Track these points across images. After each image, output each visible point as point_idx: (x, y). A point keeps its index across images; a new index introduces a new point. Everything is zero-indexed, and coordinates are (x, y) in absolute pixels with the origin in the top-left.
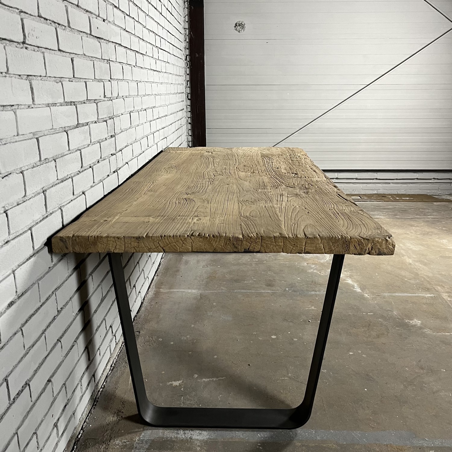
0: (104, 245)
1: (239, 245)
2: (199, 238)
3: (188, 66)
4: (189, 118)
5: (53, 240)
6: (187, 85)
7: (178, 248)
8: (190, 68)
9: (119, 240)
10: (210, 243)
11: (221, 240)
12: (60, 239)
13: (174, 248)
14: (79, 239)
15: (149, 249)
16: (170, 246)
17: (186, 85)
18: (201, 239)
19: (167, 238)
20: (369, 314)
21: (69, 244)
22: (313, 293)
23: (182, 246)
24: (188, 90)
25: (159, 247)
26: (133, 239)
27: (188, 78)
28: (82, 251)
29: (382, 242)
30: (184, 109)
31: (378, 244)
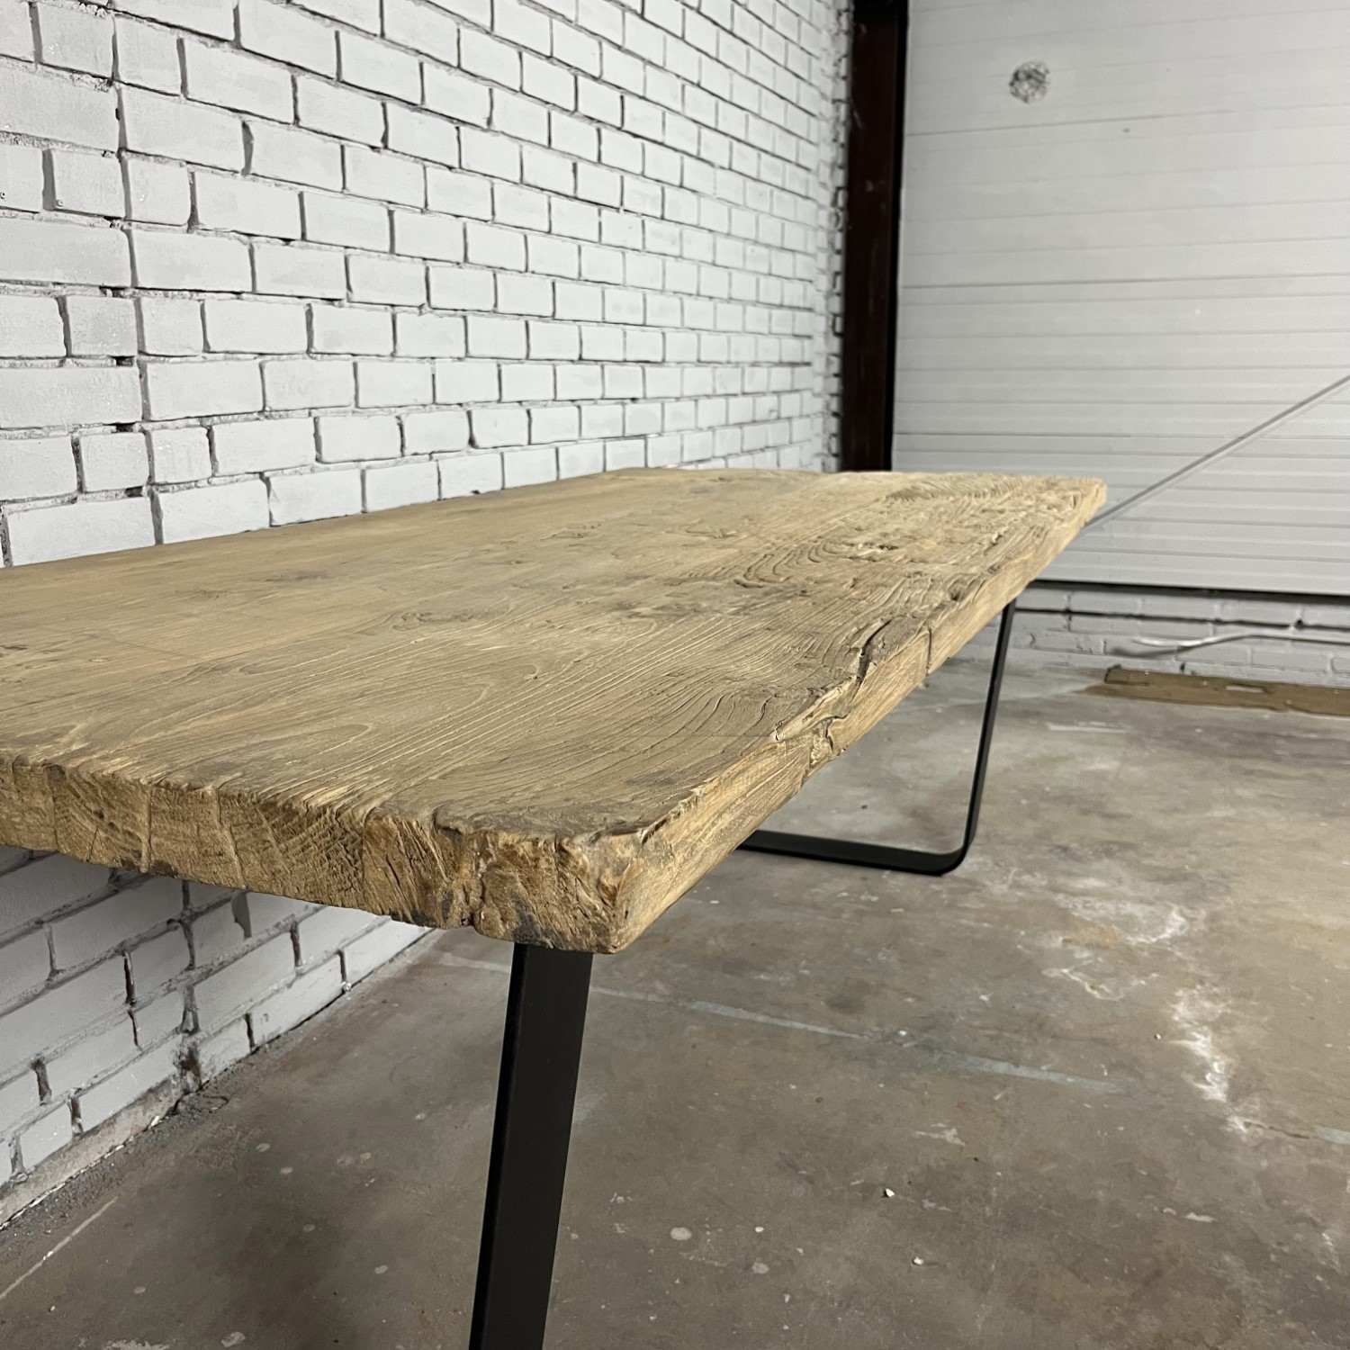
3: (840, 226)
8: (844, 230)
17: (831, 286)
22: (1002, 1068)
24: (836, 305)
27: (837, 262)
29: (537, 859)
30: (808, 364)
31: (512, 872)
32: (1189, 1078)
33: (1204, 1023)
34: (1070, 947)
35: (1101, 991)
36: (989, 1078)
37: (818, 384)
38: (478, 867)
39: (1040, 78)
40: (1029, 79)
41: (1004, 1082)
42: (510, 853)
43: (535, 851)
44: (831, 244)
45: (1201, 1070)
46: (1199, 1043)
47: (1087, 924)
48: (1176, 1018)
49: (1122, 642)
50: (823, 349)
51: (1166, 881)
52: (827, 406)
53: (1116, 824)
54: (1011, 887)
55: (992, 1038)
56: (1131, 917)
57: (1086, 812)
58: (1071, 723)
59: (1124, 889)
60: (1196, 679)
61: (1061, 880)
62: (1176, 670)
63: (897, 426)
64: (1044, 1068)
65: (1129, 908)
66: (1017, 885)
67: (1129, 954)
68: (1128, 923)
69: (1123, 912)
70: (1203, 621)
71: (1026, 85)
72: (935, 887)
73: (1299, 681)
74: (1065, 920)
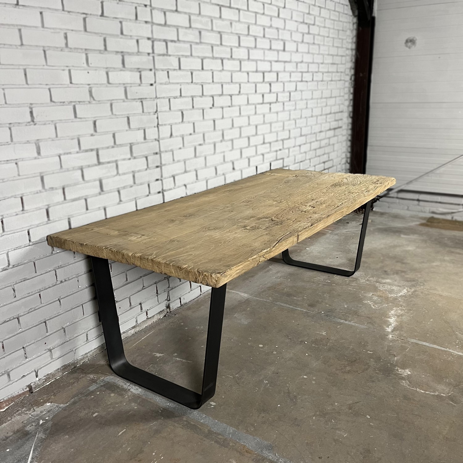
4: (349, 135)
6: (350, 103)
8: (354, 87)
20: (369, 352)
22: (342, 321)
24: (351, 109)
27: (351, 97)
30: (341, 127)
32: (385, 326)
33: (396, 315)
34: (373, 296)
35: (375, 306)
36: (338, 323)
37: (344, 133)
38: (202, 276)
39: (414, 42)
40: (411, 42)
41: (341, 324)
43: (208, 275)
44: (350, 91)
45: (389, 325)
46: (392, 320)
47: (380, 291)
48: (390, 314)
49: (434, 209)
50: (346, 121)
51: (408, 281)
52: (347, 138)
53: (404, 265)
54: (366, 281)
55: (343, 315)
56: (393, 290)
57: (397, 262)
59: (396, 283)
60: (456, 222)
62: (450, 219)
64: (352, 322)
65: (394, 288)
66: (368, 280)
67: (387, 299)
68: (391, 291)
69: (391, 288)
70: (459, 205)
71: (410, 44)
72: (346, 279)
74: (375, 289)
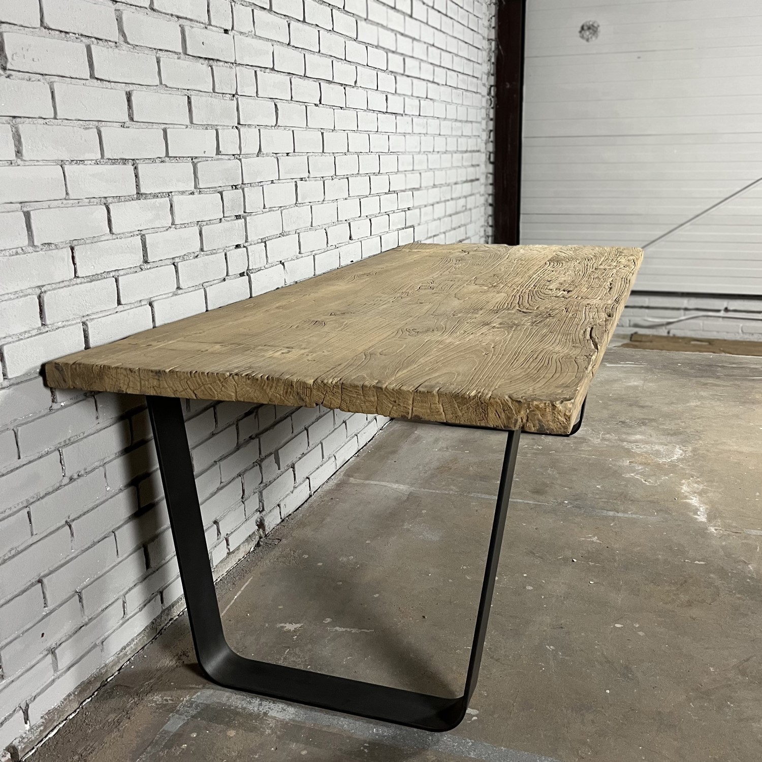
0: (112, 379)
1: (306, 395)
2: (246, 380)
3: (492, 106)
4: (489, 195)
5: (46, 368)
6: (490, 137)
7: (215, 392)
8: (495, 108)
9: (133, 374)
10: (263, 388)
11: (278, 386)
12: (56, 367)
13: (209, 393)
14: (80, 368)
15: (175, 391)
16: (204, 389)
17: (488, 137)
18: (248, 382)
19: (199, 376)
20: (697, 562)
21: (68, 374)
22: (611, 513)
23: (222, 391)
24: (491, 147)
25: (189, 390)
26: (151, 374)
27: (491, 125)
28: (84, 387)
29: (546, 409)
30: (478, 180)
31: (538, 412)
32: (690, 514)
33: (695, 493)
34: (633, 465)
35: (648, 482)
36: (607, 517)
37: (482, 189)
38: (526, 411)
39: (595, 29)
40: (588, 30)
41: (613, 518)
42: (537, 407)
43: (545, 406)
44: (488, 115)
45: (696, 511)
46: (693, 501)
47: (639, 455)
48: (683, 491)
49: (638, 320)
50: (484, 170)
51: (672, 435)
52: (487, 200)
53: (645, 410)
54: (601, 440)
55: (605, 502)
56: (657, 451)
57: (631, 405)
58: (617, 363)
59: (653, 439)
60: (675, 338)
61: (624, 436)
62: (665, 334)
63: (522, 211)
64: (629, 513)
65: (657, 447)
66: (604, 439)
67: (659, 466)
68: (657, 453)
69: (654, 449)
70: (678, 309)
71: (588, 33)
72: (566, 442)
73: (726, 338)
74: (628, 453)
